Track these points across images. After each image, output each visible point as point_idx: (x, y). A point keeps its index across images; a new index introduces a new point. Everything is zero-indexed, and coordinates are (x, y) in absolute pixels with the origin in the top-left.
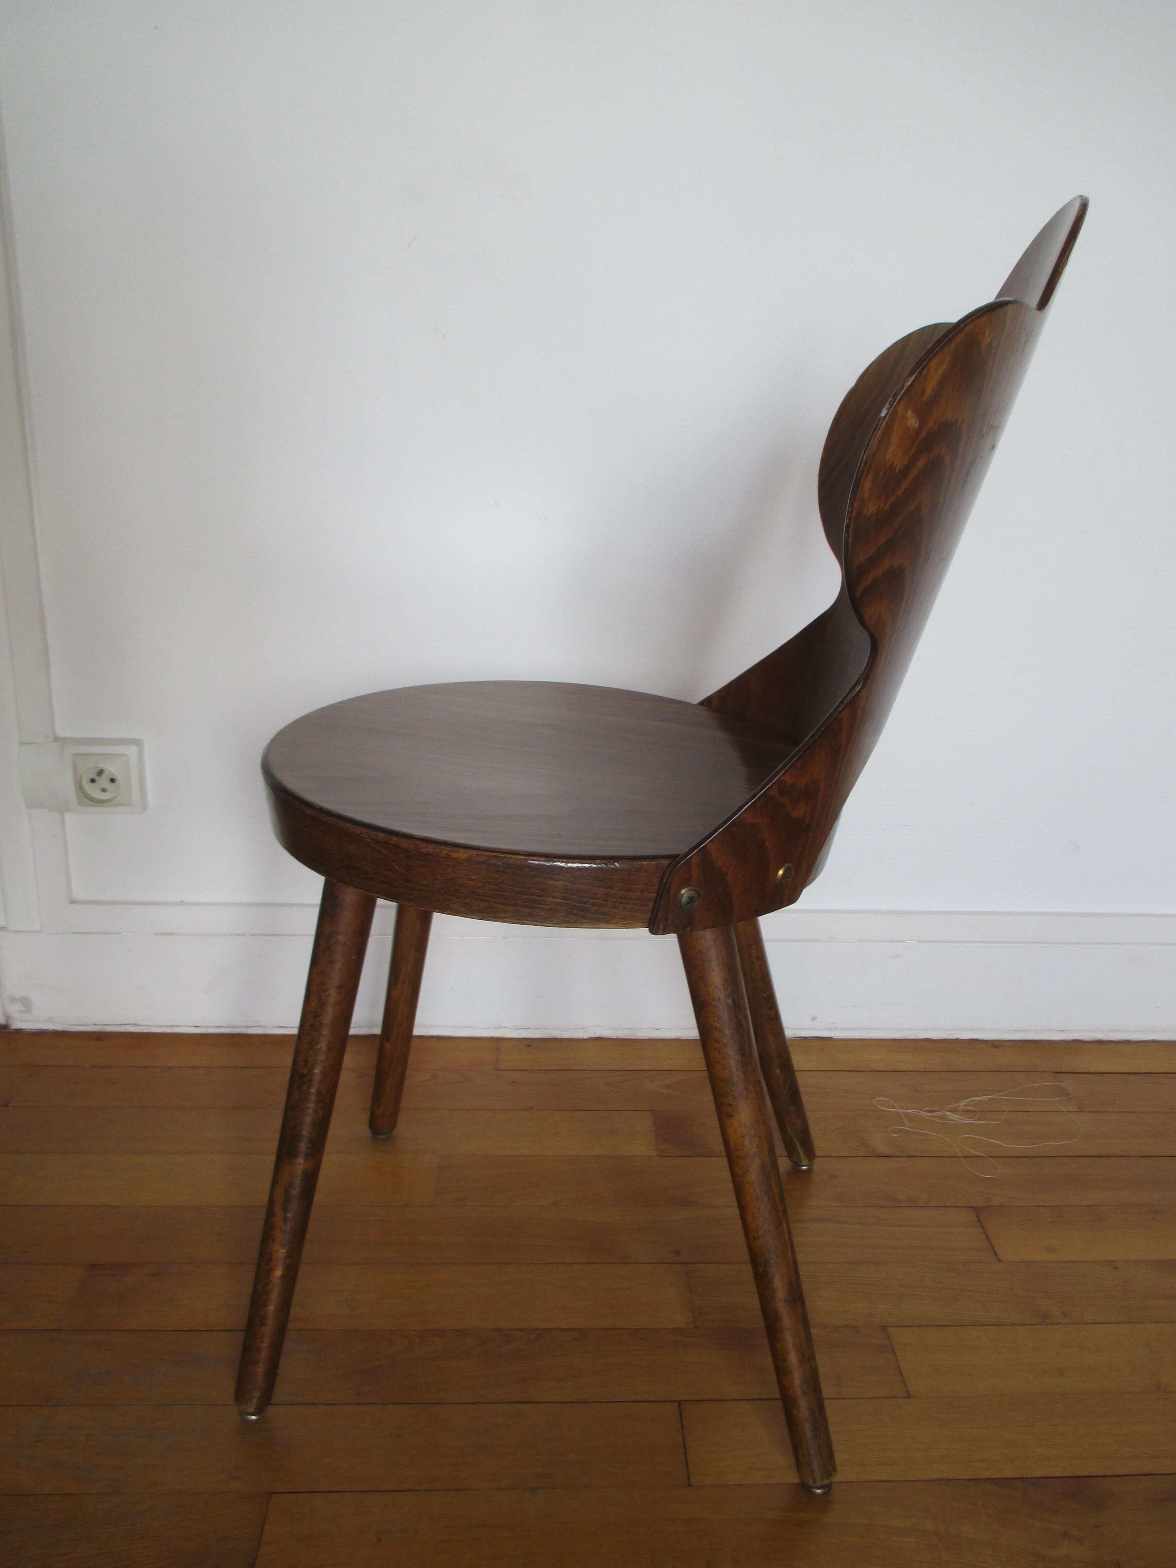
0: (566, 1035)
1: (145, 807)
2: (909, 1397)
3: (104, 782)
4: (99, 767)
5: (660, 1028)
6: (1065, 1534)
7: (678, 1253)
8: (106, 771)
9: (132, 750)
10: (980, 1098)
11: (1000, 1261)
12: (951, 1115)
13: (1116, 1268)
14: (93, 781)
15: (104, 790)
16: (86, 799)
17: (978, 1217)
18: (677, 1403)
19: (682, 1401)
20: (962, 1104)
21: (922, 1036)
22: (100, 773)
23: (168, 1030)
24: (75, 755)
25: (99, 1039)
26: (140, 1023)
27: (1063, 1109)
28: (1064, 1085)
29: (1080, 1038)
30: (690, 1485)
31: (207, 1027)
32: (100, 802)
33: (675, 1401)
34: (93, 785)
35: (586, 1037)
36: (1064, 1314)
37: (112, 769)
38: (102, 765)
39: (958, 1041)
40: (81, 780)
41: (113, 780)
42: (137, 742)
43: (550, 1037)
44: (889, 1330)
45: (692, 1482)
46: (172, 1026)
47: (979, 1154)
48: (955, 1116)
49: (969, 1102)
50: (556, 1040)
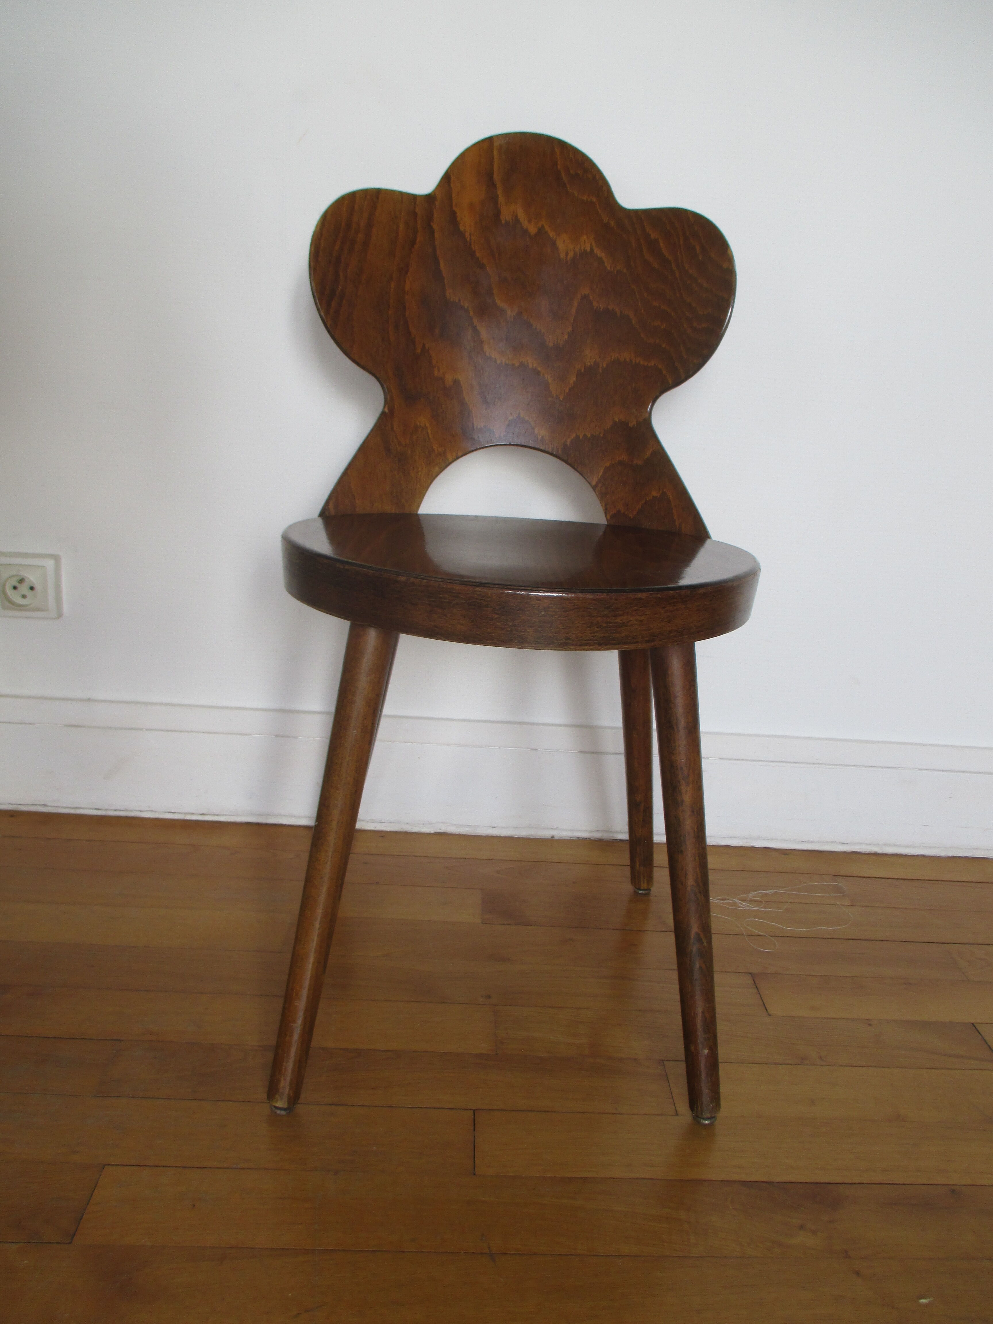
0: (415, 829)
1: (60, 615)
2: (677, 1114)
3: (24, 589)
4: (18, 575)
5: (497, 827)
6: (802, 1227)
7: (489, 997)
8: (26, 580)
9: (50, 563)
10: (767, 892)
11: (770, 1015)
12: (739, 902)
13: (870, 1025)
14: (15, 588)
15: (24, 596)
16: (8, 604)
17: (754, 981)
18: (472, 1111)
19: (476, 1109)
20: (750, 896)
21: (723, 843)
22: (21, 581)
23: (73, 811)
25: (12, 816)
26: (49, 804)
27: (838, 903)
28: (840, 885)
29: (858, 850)
30: (474, 1174)
31: (106, 810)
32: (20, 607)
33: (472, 1109)
34: (15, 591)
35: (432, 832)
36: (821, 1058)
37: (32, 578)
38: (23, 573)
39: (753, 849)
40: (4, 587)
41: (32, 588)
42: (56, 558)
43: (402, 830)
44: (665, 1062)
45: (477, 1173)
46: (77, 808)
47: (761, 933)
48: (744, 903)
49: (757, 894)
50: (406, 833)
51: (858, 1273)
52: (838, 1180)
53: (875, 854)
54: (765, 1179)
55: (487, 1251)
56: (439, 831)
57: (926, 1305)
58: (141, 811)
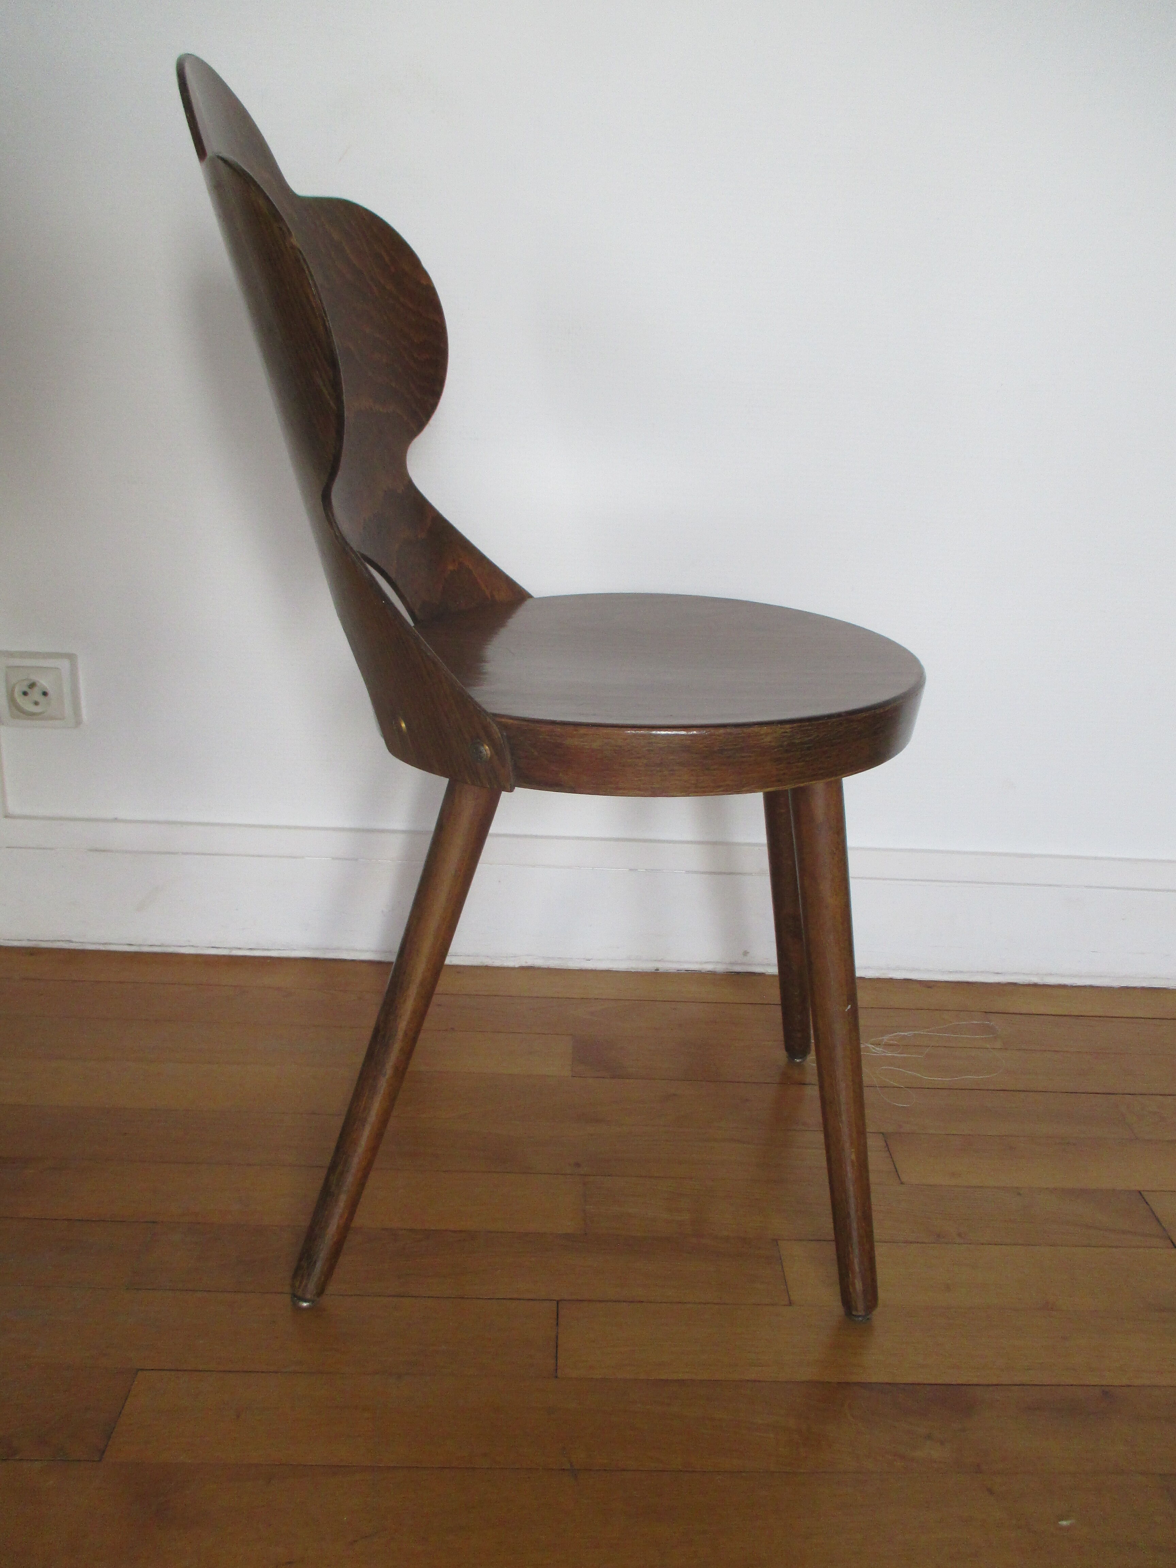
0: (497, 963)
1: (78, 723)
2: (790, 1304)
3: (36, 695)
4: (31, 680)
5: (591, 959)
6: (929, 1437)
7: (578, 1165)
8: (38, 684)
9: (64, 665)
10: (906, 1034)
11: (902, 1183)
12: (873, 1047)
13: (1019, 1194)
14: (25, 694)
15: (36, 703)
16: (18, 712)
17: (886, 1142)
18: (556, 1302)
19: (560, 1300)
20: (886, 1038)
22: (32, 685)
23: (102, 948)
24: (8, 667)
25: (32, 954)
26: (73, 940)
27: (988, 1046)
28: (992, 1023)
29: (1015, 981)
30: (556, 1377)
31: (140, 945)
32: (31, 715)
33: (555, 1300)
34: (26, 698)
35: (517, 966)
36: (959, 1235)
37: (44, 682)
38: (34, 677)
39: (891, 979)
40: (13, 691)
41: (45, 694)
42: (71, 657)
43: (481, 965)
44: (779, 1242)
45: (559, 1375)
46: (106, 944)
47: (896, 1084)
48: (878, 1049)
49: (893, 1036)
50: (487, 968)
51: (991, 1492)
52: (975, 1381)
53: (1035, 985)
54: (886, 1380)
55: (568, 1466)
56: (524, 964)
57: (1068, 1529)
58: (180, 946)
